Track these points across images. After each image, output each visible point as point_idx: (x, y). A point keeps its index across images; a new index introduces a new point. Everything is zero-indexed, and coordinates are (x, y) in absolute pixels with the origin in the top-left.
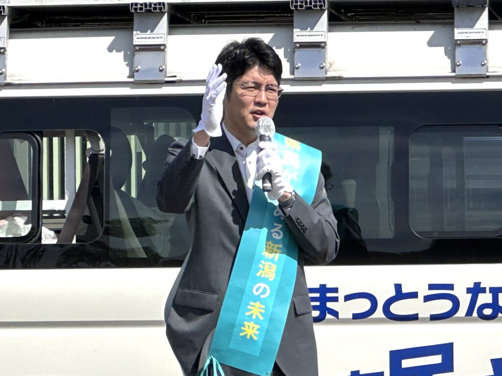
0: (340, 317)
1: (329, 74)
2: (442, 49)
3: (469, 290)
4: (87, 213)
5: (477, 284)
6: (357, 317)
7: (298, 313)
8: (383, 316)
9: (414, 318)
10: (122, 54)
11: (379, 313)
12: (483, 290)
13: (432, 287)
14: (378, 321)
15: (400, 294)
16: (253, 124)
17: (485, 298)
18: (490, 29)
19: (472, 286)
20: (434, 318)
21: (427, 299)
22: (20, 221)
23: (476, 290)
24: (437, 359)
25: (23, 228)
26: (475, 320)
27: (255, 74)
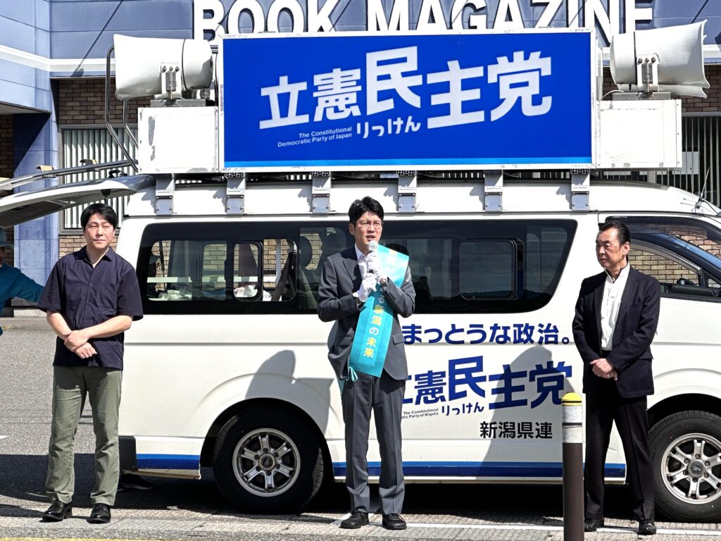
0: (422, 341)
1: (417, 211)
2: (478, 197)
3: (491, 328)
4: (287, 283)
5: (496, 325)
6: (431, 342)
7: (395, 342)
8: (445, 341)
9: (462, 342)
10: (306, 198)
11: (443, 340)
12: (499, 328)
13: (471, 326)
14: (443, 344)
15: (454, 330)
16: (367, 243)
17: (500, 332)
18: (504, 186)
19: (493, 325)
20: (472, 343)
21: (469, 332)
22: (252, 287)
23: (495, 328)
24: (474, 365)
25: (254, 293)
26: (494, 344)
27: (367, 216)
